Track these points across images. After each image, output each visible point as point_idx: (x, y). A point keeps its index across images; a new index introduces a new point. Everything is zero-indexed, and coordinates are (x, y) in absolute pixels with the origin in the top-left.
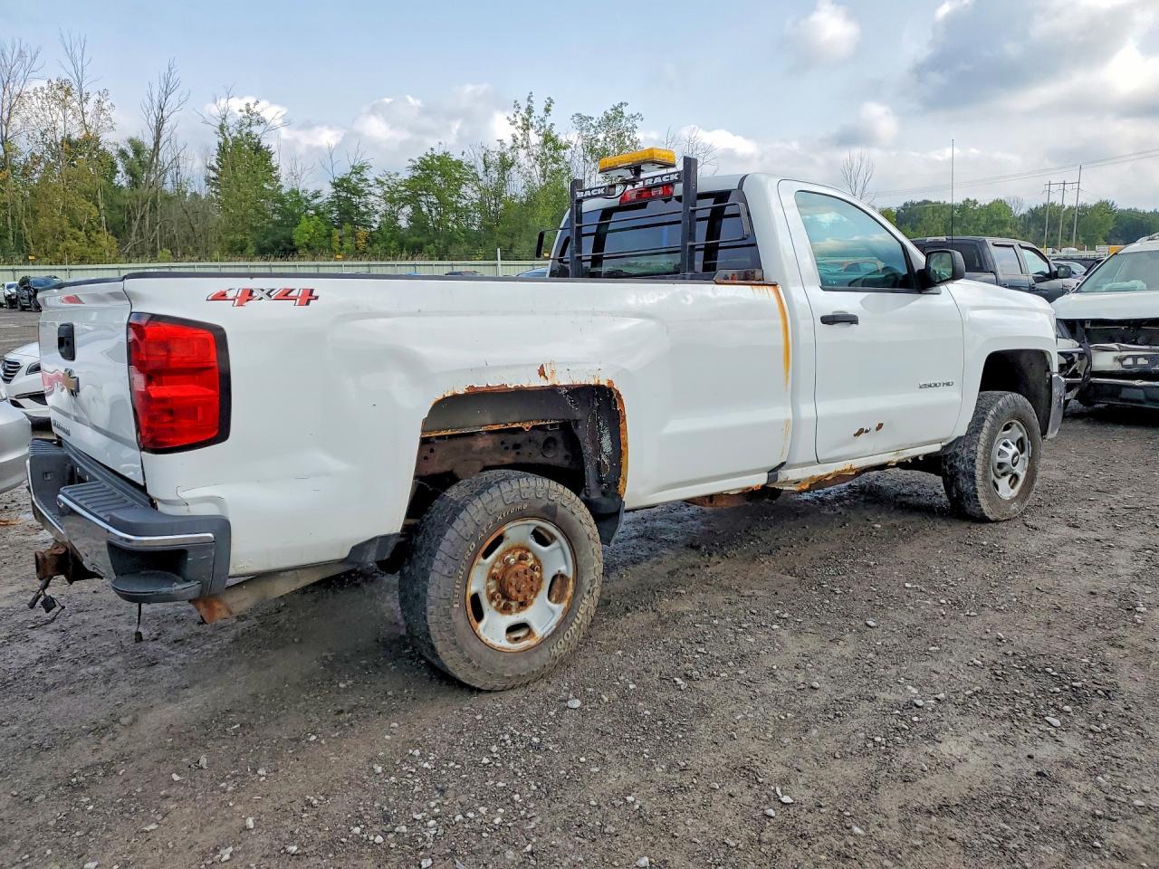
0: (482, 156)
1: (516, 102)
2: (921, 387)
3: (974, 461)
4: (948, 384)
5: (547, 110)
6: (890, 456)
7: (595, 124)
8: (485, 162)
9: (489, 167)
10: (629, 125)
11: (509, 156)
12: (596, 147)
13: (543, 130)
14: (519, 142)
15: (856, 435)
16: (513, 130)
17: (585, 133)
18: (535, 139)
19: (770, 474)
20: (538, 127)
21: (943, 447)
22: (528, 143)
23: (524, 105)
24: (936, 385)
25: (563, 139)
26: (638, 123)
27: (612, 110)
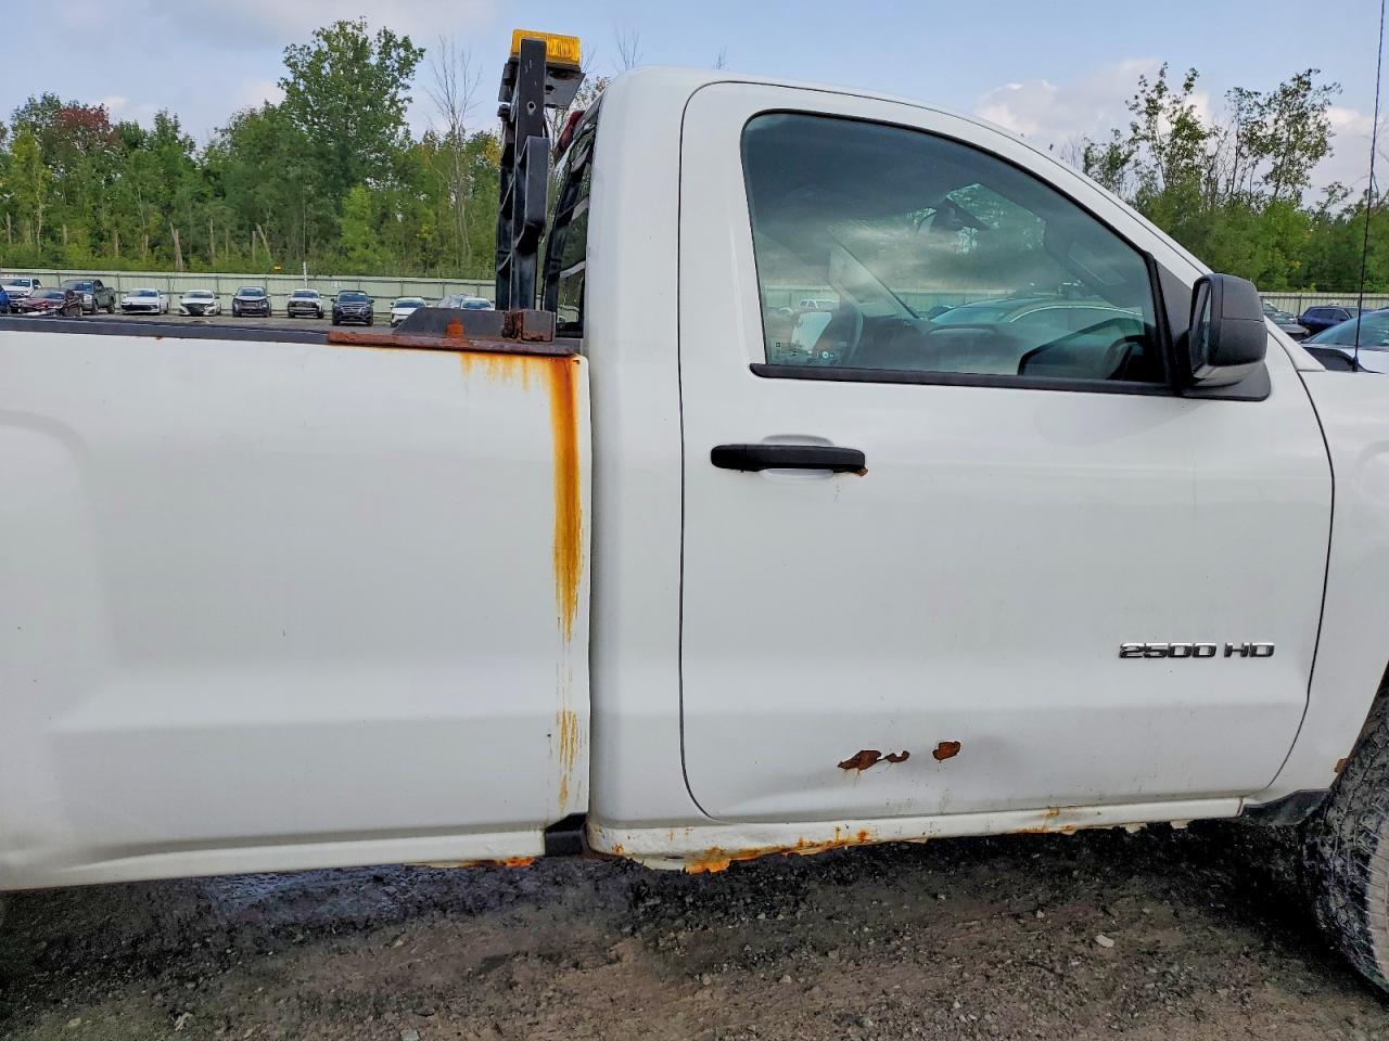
0: (1083, 151)
1: (1142, 77)
2: (1124, 654)
3: (1366, 859)
4: (1249, 652)
5: (1188, 86)
6: (1025, 820)
7: (1262, 103)
8: (1086, 157)
9: (1091, 166)
10: (1318, 101)
11: (1124, 150)
12: (1259, 134)
13: (1178, 114)
14: (1141, 132)
15: (846, 766)
16: (1133, 117)
17: (1243, 115)
18: (1165, 126)
19: (554, 834)
20: (1171, 111)
21: (1248, 810)
22: (1154, 132)
23: (1153, 81)
24: (1192, 652)
25: (1205, 126)
26: (1332, 96)
27: (1294, 80)
